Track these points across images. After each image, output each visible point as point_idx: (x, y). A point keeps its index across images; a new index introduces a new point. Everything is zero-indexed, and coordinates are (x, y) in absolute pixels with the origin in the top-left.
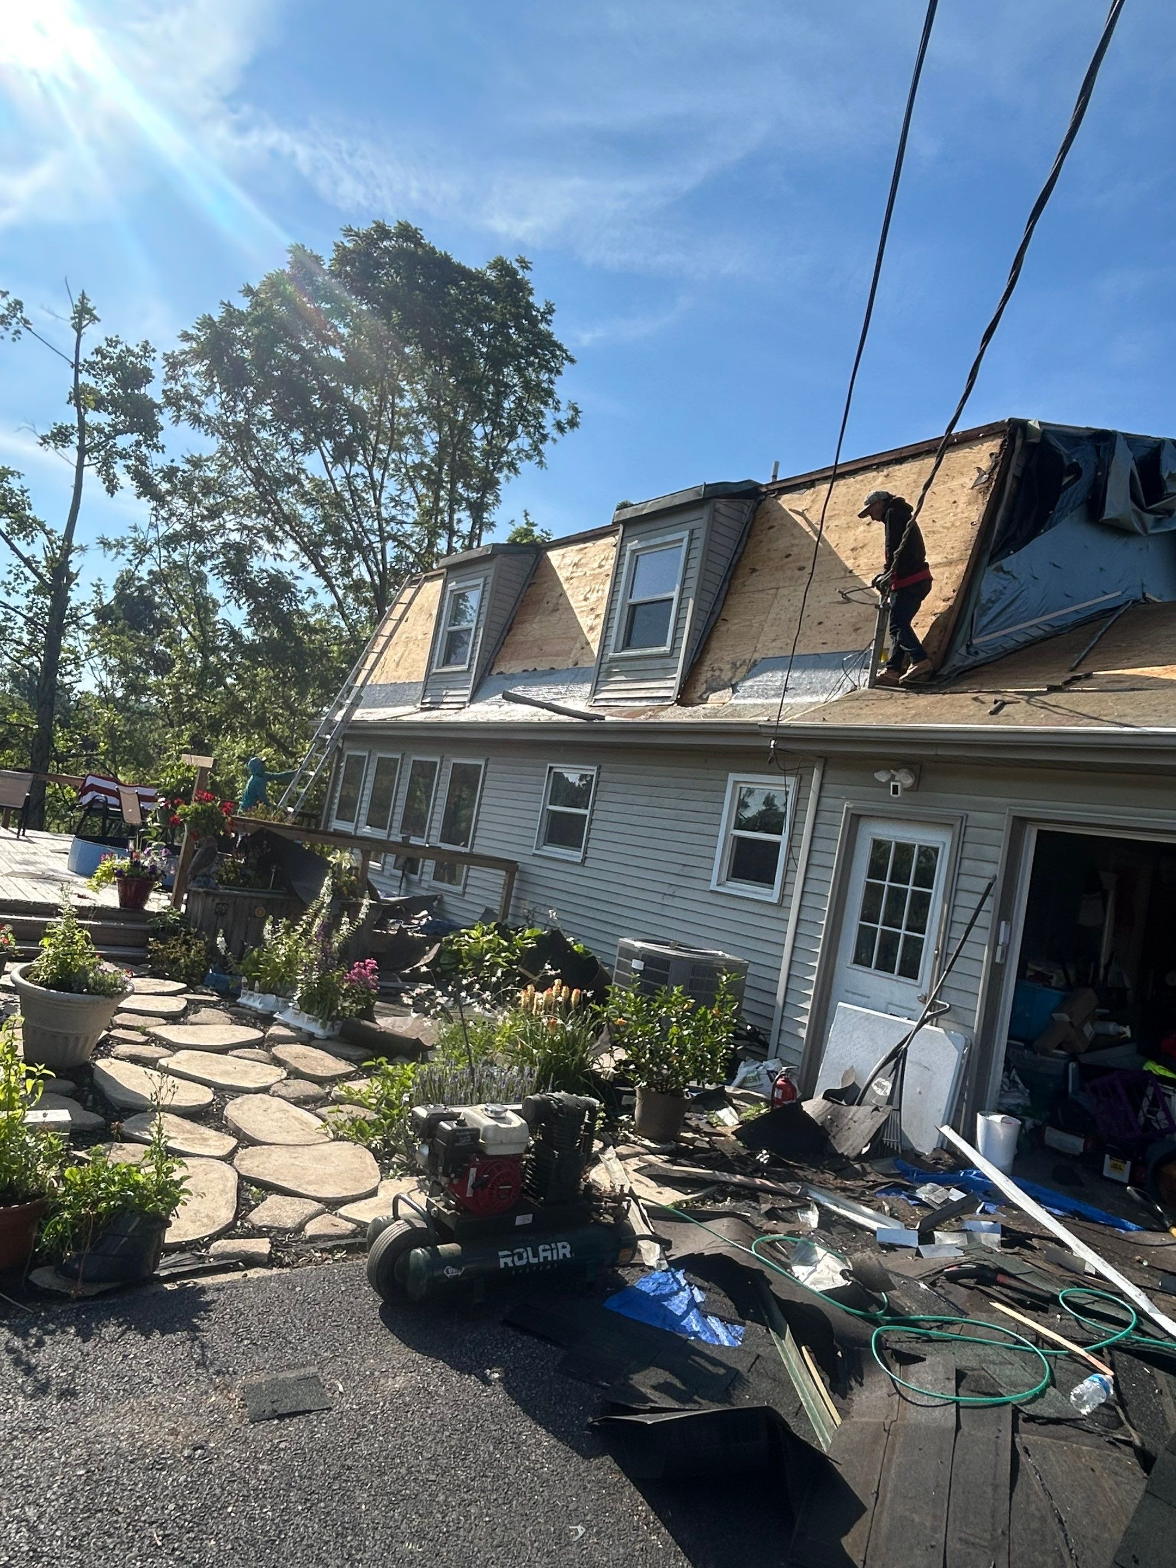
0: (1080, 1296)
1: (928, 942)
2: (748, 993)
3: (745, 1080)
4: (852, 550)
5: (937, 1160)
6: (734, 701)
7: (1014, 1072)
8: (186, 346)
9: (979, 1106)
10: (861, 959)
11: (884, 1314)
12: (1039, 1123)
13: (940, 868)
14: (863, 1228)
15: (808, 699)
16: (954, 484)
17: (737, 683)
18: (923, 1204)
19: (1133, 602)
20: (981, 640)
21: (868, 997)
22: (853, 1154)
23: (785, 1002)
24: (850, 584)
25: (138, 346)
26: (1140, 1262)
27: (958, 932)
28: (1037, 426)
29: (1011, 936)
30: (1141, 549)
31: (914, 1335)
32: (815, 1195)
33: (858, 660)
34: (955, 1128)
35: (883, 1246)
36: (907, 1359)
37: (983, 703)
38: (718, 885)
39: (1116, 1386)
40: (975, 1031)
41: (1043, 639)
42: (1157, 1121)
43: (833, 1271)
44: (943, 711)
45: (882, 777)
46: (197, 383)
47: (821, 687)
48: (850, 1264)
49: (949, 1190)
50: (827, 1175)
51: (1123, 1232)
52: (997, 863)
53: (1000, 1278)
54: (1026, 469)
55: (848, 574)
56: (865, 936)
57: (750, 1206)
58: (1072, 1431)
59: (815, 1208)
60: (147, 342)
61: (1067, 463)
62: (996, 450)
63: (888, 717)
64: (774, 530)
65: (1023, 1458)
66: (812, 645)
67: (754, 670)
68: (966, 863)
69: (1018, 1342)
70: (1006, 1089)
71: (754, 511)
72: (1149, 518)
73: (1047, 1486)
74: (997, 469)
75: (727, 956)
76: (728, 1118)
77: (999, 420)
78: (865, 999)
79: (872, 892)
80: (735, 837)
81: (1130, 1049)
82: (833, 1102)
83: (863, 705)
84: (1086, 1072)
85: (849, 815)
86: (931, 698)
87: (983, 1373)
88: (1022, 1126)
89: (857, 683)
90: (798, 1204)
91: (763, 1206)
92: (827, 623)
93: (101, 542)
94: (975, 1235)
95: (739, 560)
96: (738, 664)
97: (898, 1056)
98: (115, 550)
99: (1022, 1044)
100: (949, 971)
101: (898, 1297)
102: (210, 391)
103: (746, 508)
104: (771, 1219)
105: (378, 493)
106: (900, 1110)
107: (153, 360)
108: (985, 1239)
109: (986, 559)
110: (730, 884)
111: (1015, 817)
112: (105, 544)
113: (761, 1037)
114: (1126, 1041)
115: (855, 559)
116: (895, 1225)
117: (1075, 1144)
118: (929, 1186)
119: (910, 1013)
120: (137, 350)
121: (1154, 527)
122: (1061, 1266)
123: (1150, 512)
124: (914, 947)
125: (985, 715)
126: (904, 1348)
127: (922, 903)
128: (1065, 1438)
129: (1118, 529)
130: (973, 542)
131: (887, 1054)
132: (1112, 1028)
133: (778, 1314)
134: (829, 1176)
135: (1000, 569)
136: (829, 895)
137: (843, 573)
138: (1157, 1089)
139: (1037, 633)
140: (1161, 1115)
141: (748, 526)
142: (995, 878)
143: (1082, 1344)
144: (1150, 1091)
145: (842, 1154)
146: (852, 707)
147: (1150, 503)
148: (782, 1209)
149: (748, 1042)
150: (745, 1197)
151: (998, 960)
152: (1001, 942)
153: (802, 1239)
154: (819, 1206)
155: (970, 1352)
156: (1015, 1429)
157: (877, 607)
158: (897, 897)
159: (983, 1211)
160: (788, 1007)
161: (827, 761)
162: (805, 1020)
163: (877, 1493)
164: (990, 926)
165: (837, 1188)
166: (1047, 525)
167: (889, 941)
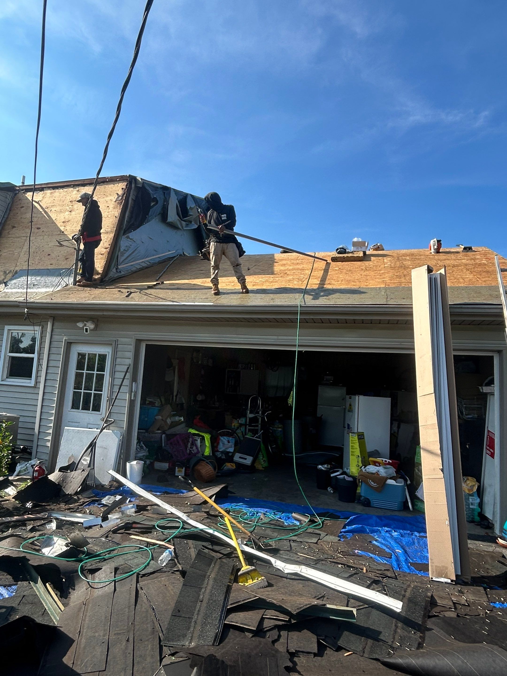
0: (162, 522)
1: (104, 395)
2: (20, 431)
3: (20, 472)
4: (63, 222)
5: (111, 486)
6: (5, 290)
7: (142, 443)
9: (127, 459)
10: (75, 406)
11: (85, 556)
12: (152, 461)
13: (107, 364)
14: (78, 523)
15: (43, 290)
16: (108, 199)
17: (7, 282)
18: (104, 505)
19: (180, 255)
20: (122, 266)
21: (79, 423)
22: (73, 493)
23: (39, 432)
24: (62, 237)
26: (187, 504)
27: (116, 389)
28: (140, 180)
29: (137, 387)
30: (182, 235)
31: (98, 560)
32: (55, 515)
33: (67, 272)
34: (118, 472)
35: (86, 528)
36: (93, 571)
37: (122, 292)
38: (2, 381)
39: (175, 552)
40: (125, 429)
41: (147, 268)
42: (193, 450)
43: (62, 545)
44: (106, 296)
45: (80, 325)
47: (51, 284)
48: (69, 540)
49: (115, 497)
50: (61, 505)
51: (182, 494)
52: (130, 359)
53: (134, 525)
54: (137, 197)
55: (61, 233)
56: (76, 396)
57: (22, 529)
58: (159, 574)
59: (55, 521)
61: (152, 197)
62: (124, 187)
63: (82, 298)
64: (24, 208)
65: (140, 592)
66: (45, 265)
67: (17, 275)
68: (118, 360)
69: (141, 548)
70: (139, 450)
71: (13, 198)
72: (184, 223)
73: (149, 598)
74: (125, 195)
75: (8, 415)
76: (11, 491)
77: (125, 175)
78: (78, 424)
79: (79, 376)
80: (10, 357)
81: (183, 425)
82: (63, 472)
83: (71, 293)
84: (169, 437)
85: (66, 343)
86: (101, 290)
87: (126, 565)
88: (145, 464)
89: (68, 283)
90: (46, 522)
91: (28, 527)
92: (53, 255)
94: (125, 512)
95: (6, 221)
96: (7, 272)
97: (92, 446)
99: (145, 431)
100: (113, 406)
101: (92, 547)
103: (8, 196)
104: (32, 532)
106: (94, 468)
108: (129, 512)
109: (122, 232)
110: (8, 380)
111: (137, 340)
113: (28, 450)
114: (182, 422)
115: (65, 226)
116: (91, 517)
117: (165, 466)
118: (107, 497)
119: (97, 426)
121: (185, 227)
122: (158, 514)
123: (184, 221)
124: (98, 398)
125: (123, 298)
126: (93, 567)
127: (100, 378)
128: (157, 577)
129: (173, 226)
130: (116, 225)
131: (87, 446)
132: (177, 418)
133: (34, 573)
134: (62, 505)
135: (128, 237)
136: (58, 379)
137: (59, 232)
138: (193, 438)
139: (144, 265)
140: (194, 448)
141: (10, 205)
142: (130, 365)
143: (163, 540)
144: (191, 440)
145: (68, 494)
146: (65, 294)
147: (184, 217)
148: (38, 526)
149: (22, 454)
150: (20, 526)
151: (132, 398)
152: (133, 391)
153: (46, 536)
154: (57, 519)
155: (121, 559)
156: (137, 582)
157: (75, 249)
158: (89, 377)
159: (130, 501)
160: (41, 433)
161: (55, 319)
162: (50, 438)
163: (80, 632)
164: (128, 385)
165: (66, 509)
166: (146, 221)
167: (87, 396)
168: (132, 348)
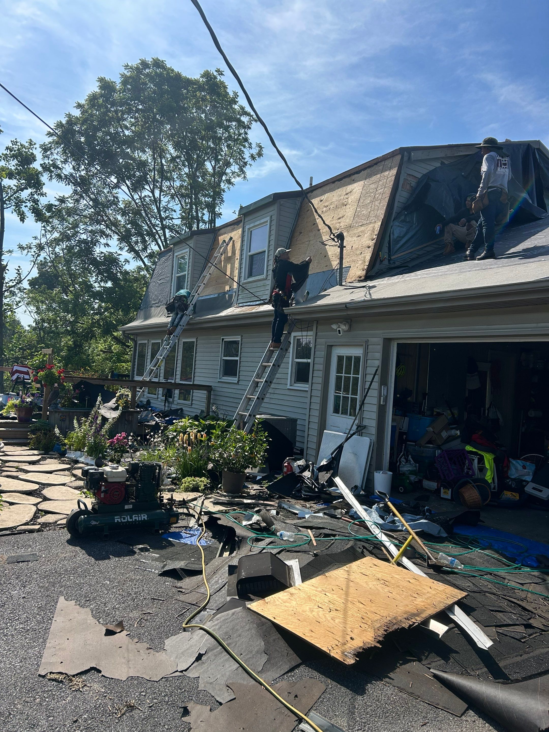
1: (358, 399)
7: (410, 456)
8: (51, 139)
9: (376, 469)
10: (336, 411)
12: (420, 478)
13: (361, 367)
21: (340, 428)
23: (308, 434)
25: (27, 142)
29: (387, 392)
38: (291, 386)
40: (375, 436)
45: (334, 327)
46: (59, 158)
52: (379, 360)
56: (337, 400)
60: (30, 140)
68: (369, 361)
70: (404, 463)
71: (302, 203)
78: (338, 428)
79: (339, 379)
80: (295, 362)
81: (459, 440)
85: (327, 346)
93: (19, 247)
95: (295, 228)
97: (339, 449)
98: (26, 251)
99: (414, 443)
102: (65, 162)
103: (298, 202)
105: (158, 204)
107: (36, 149)
109: (392, 217)
110: (295, 385)
111: (385, 339)
112: (21, 248)
114: (458, 437)
115: (340, 223)
117: (433, 485)
120: (27, 145)
124: (354, 402)
127: (356, 382)
132: (453, 432)
138: (468, 457)
141: (298, 211)
142: (379, 367)
151: (382, 403)
152: (382, 395)
158: (347, 380)
160: (310, 436)
161: (318, 322)
164: (377, 389)
167: (345, 401)
168: (380, 348)
